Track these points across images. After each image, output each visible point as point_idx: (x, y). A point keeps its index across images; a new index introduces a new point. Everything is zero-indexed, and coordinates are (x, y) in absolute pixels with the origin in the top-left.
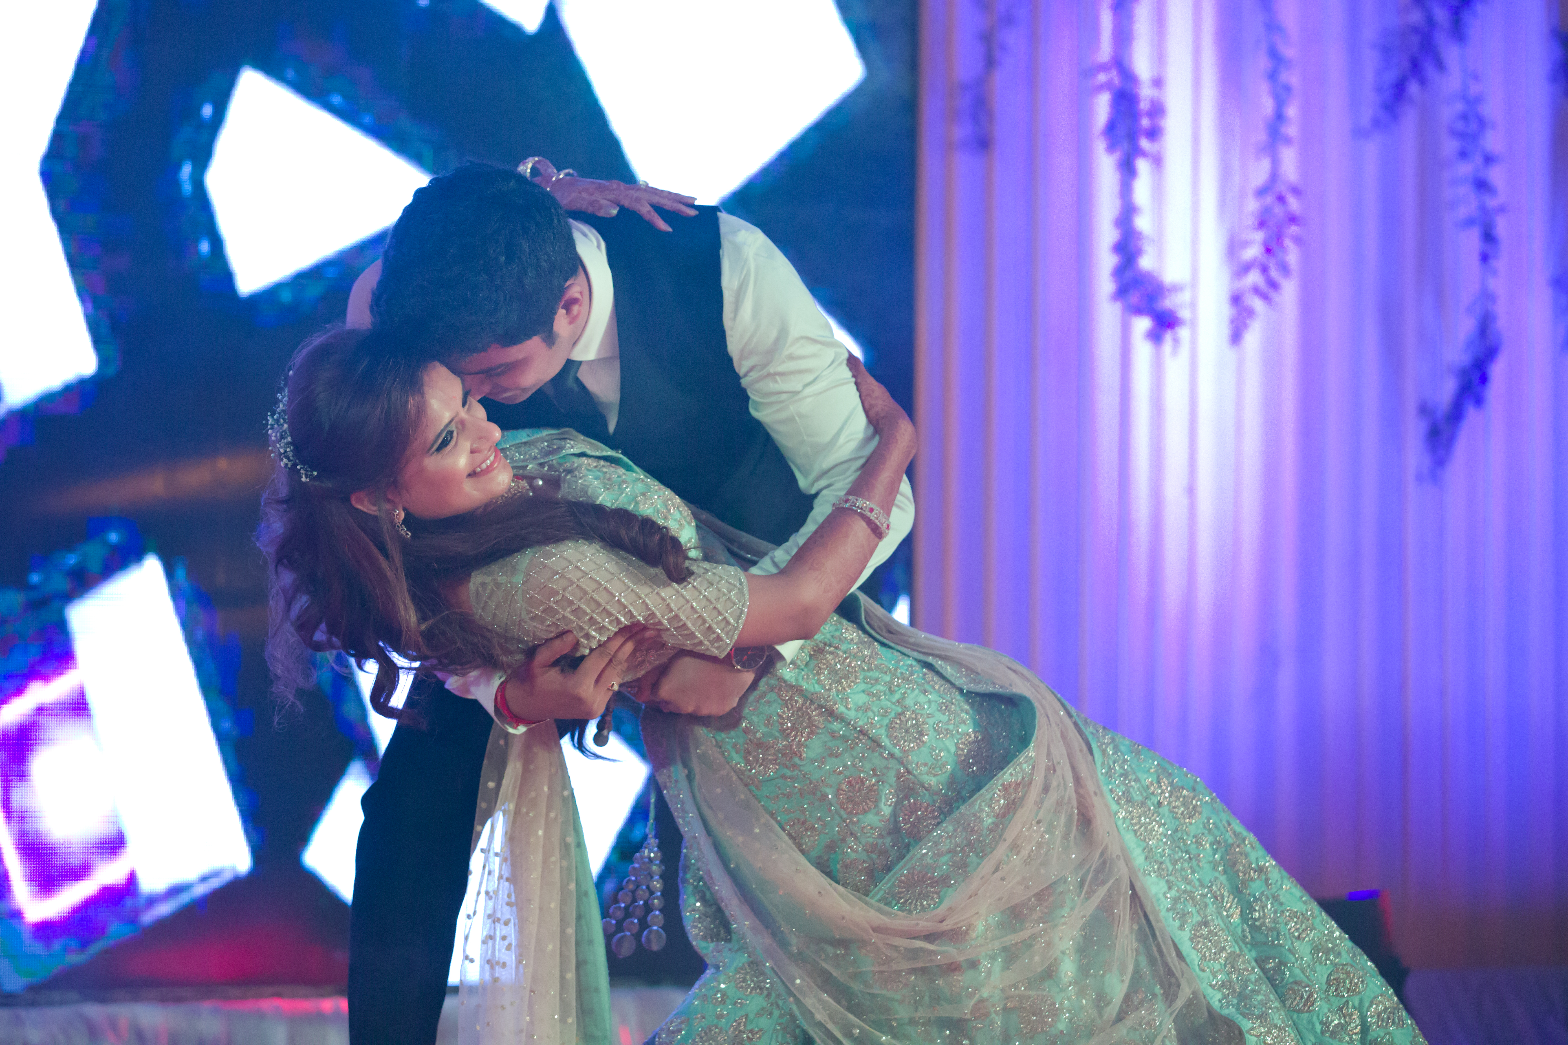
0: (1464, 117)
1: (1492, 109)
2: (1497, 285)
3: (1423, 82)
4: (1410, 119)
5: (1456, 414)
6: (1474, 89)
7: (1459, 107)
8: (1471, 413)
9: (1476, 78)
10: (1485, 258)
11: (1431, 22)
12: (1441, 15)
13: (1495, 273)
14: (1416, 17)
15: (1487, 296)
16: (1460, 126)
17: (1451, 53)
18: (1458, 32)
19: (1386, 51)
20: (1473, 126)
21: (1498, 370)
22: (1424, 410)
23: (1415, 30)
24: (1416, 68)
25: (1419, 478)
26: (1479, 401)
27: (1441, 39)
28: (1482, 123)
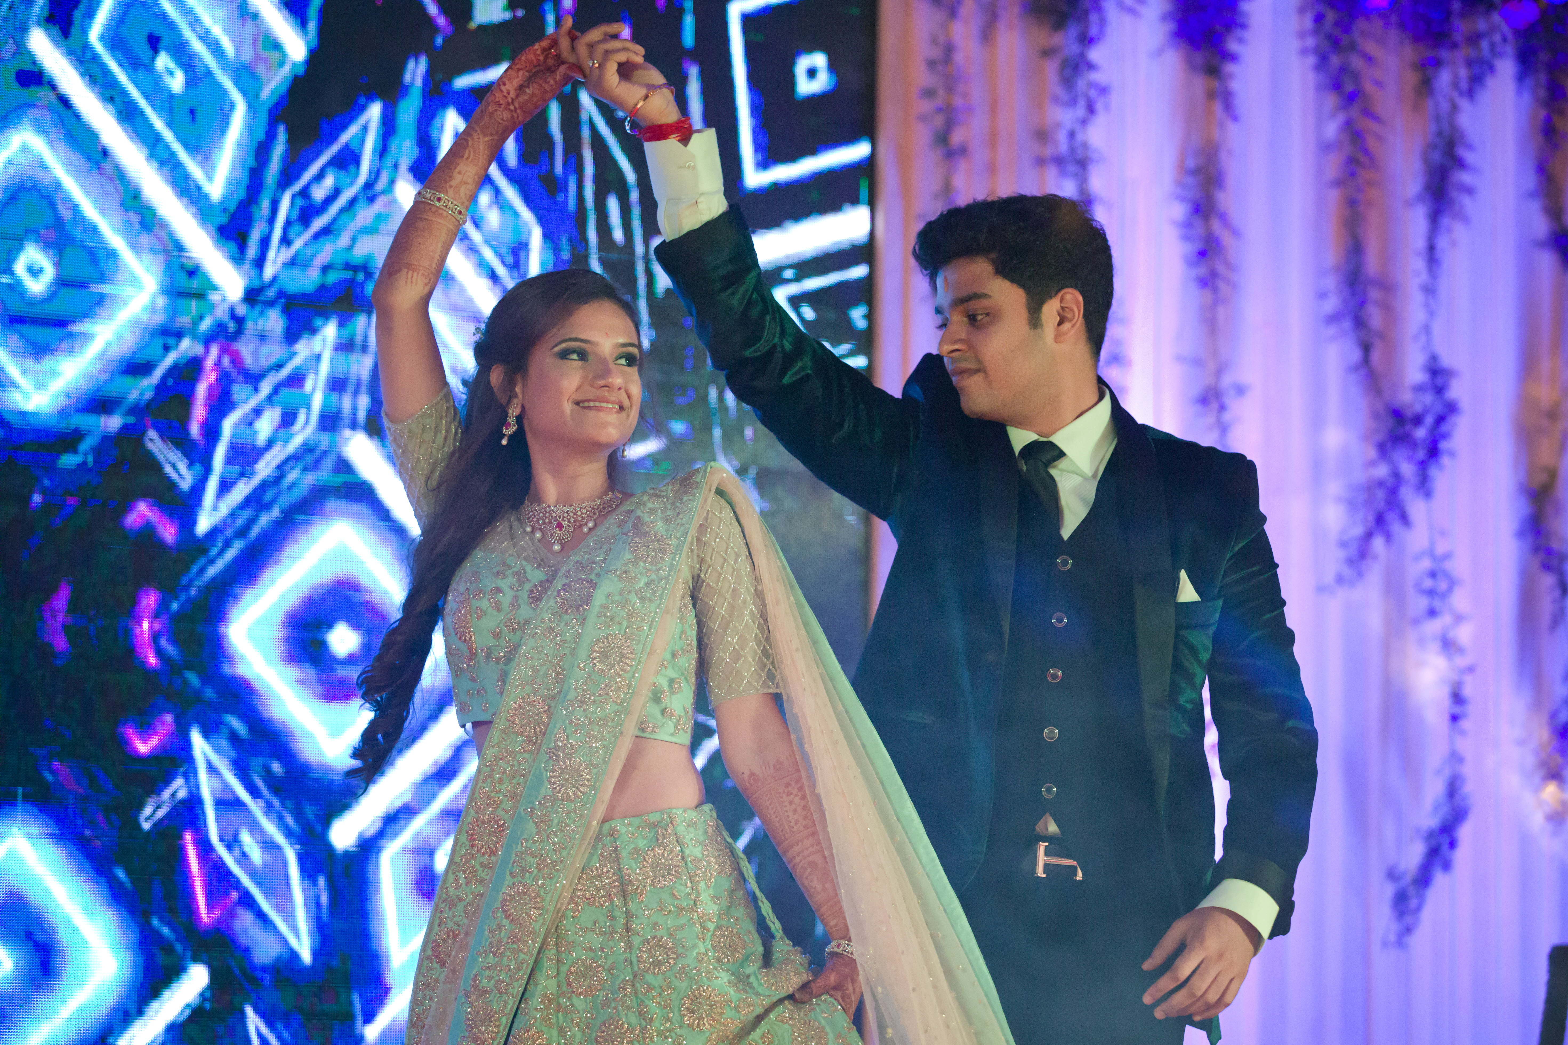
0: (1433, 574)
1: (1460, 566)
2: (1465, 746)
3: (1388, 537)
4: (1375, 575)
5: (1424, 879)
6: (1441, 548)
7: (1426, 564)
8: (1440, 879)
9: (1443, 533)
10: (1454, 718)
11: (1396, 475)
12: (1408, 469)
13: (1463, 733)
14: (1382, 471)
15: (1456, 758)
16: (1428, 583)
17: (1417, 508)
18: (1424, 486)
19: (1351, 505)
20: (1443, 586)
21: (1465, 833)
22: (1392, 875)
23: (1381, 484)
24: (1380, 520)
25: (1385, 944)
26: (1447, 866)
27: (1407, 494)
28: (1453, 583)
